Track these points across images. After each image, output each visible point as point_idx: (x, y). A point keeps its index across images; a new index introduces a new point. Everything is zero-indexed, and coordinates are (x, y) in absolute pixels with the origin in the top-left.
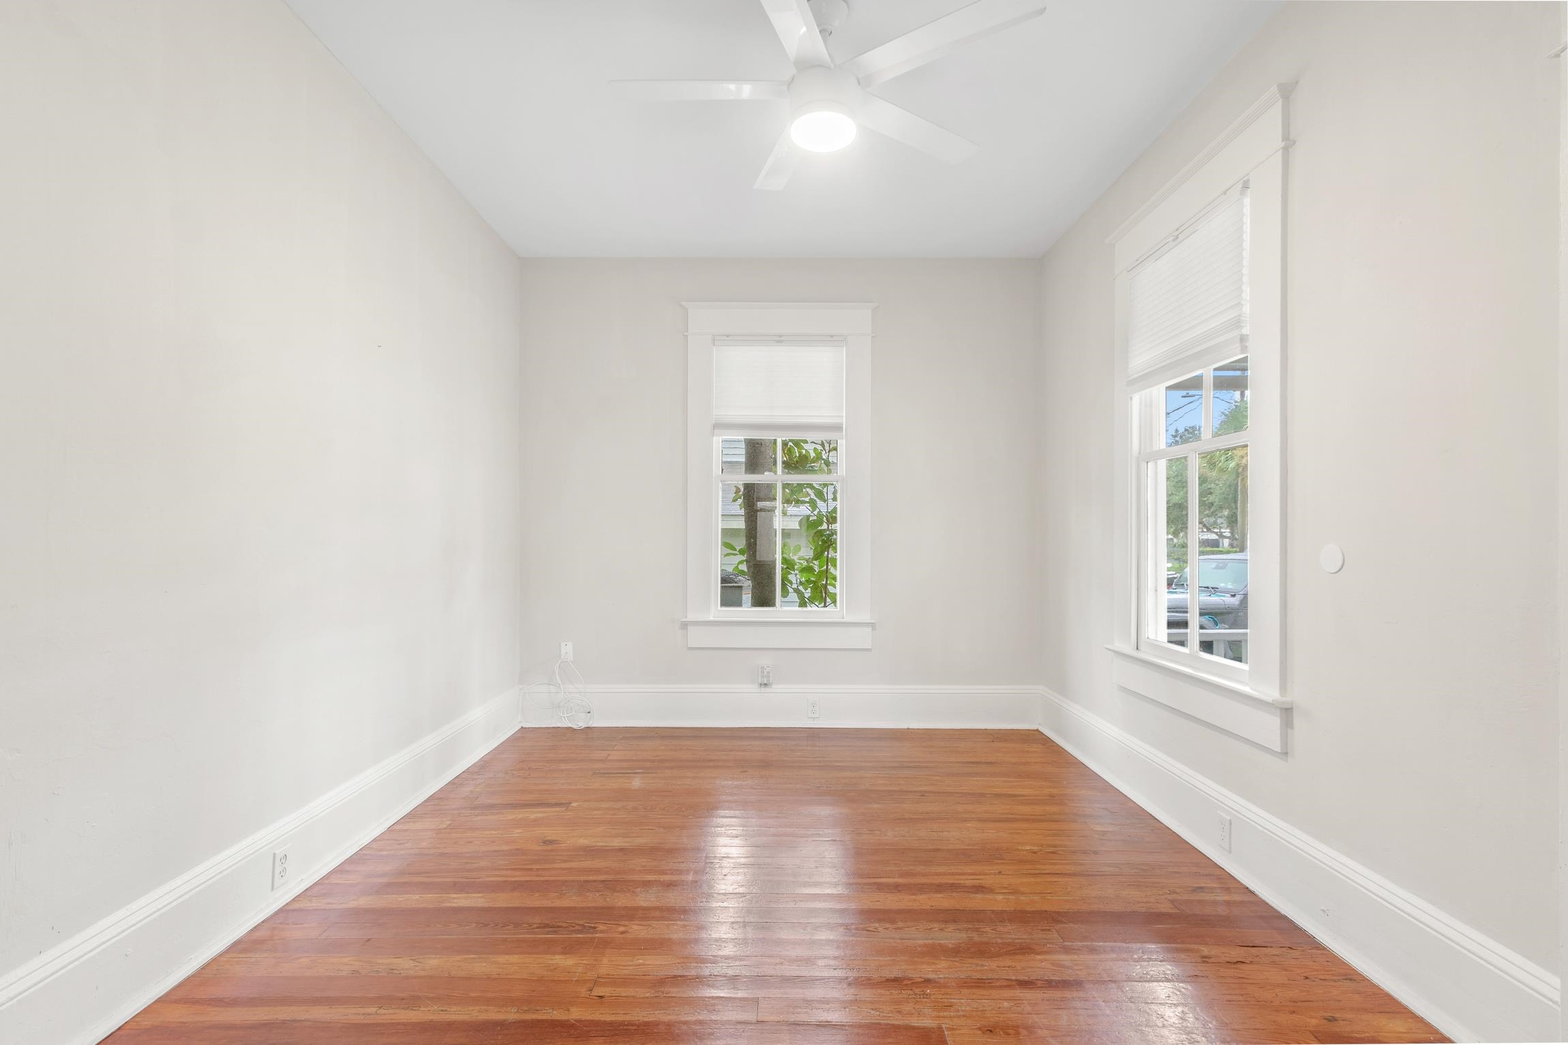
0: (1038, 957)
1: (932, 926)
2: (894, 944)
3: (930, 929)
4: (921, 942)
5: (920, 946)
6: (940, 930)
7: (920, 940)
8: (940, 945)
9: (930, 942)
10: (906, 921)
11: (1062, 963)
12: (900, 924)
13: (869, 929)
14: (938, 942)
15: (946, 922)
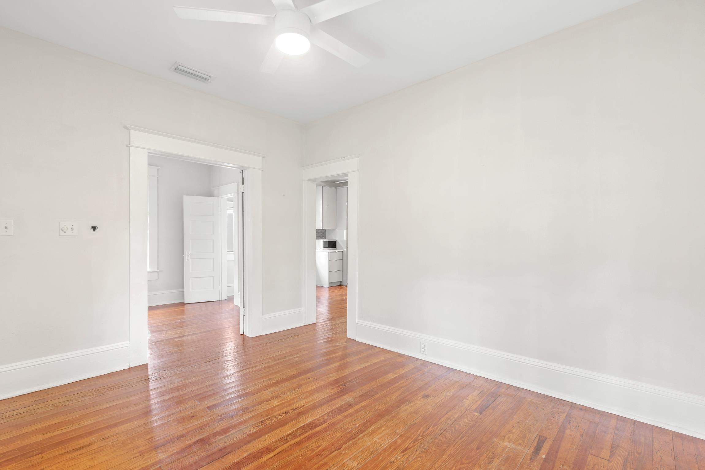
0: (175, 451)
1: (231, 442)
2: (242, 426)
3: (231, 440)
4: (231, 432)
5: (231, 431)
6: (226, 442)
7: (233, 433)
8: (222, 435)
9: (228, 434)
10: (244, 438)
11: (163, 454)
12: (245, 436)
13: (257, 427)
14: (224, 436)
15: (225, 448)
